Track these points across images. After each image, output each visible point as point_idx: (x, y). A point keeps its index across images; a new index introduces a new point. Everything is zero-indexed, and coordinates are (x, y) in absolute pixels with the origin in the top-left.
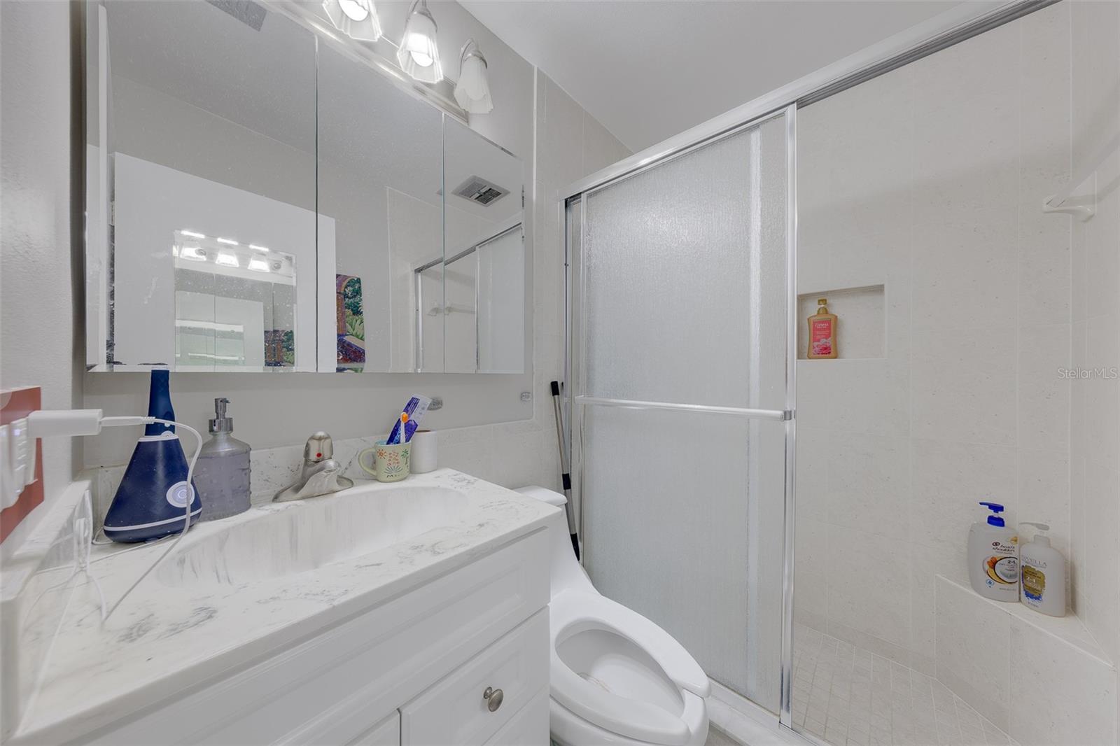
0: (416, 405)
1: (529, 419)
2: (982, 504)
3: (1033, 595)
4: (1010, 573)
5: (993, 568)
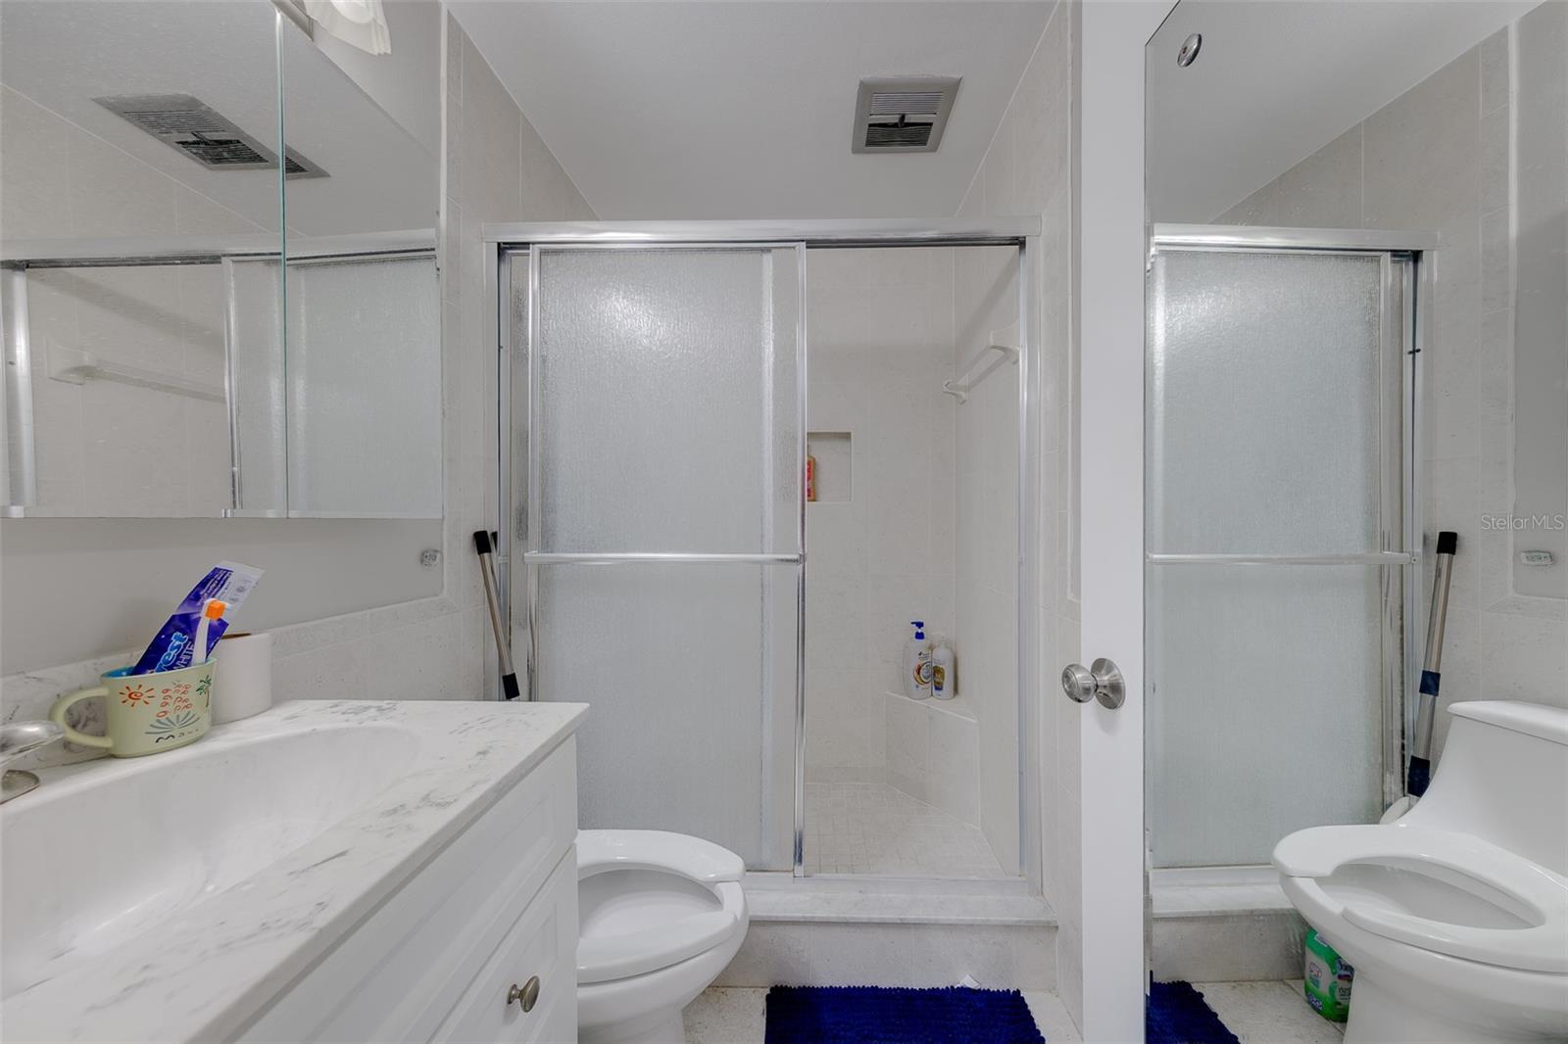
0: (221, 583)
1: (436, 595)
2: (913, 623)
3: (939, 688)
4: (926, 675)
5: (919, 673)
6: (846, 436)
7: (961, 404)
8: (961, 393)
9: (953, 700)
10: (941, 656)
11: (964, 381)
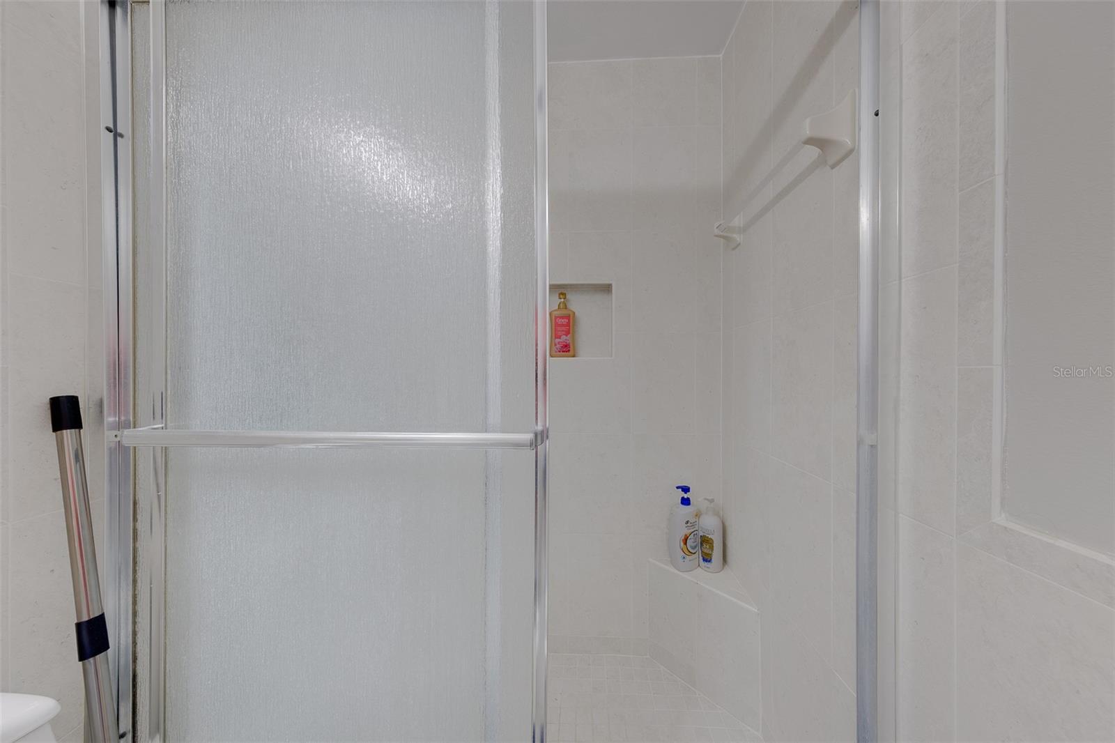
2: (678, 488)
3: (707, 559)
4: (694, 545)
5: (685, 544)
6: (607, 289)
7: (734, 249)
8: (735, 235)
9: (723, 571)
10: (709, 524)
11: (738, 221)
